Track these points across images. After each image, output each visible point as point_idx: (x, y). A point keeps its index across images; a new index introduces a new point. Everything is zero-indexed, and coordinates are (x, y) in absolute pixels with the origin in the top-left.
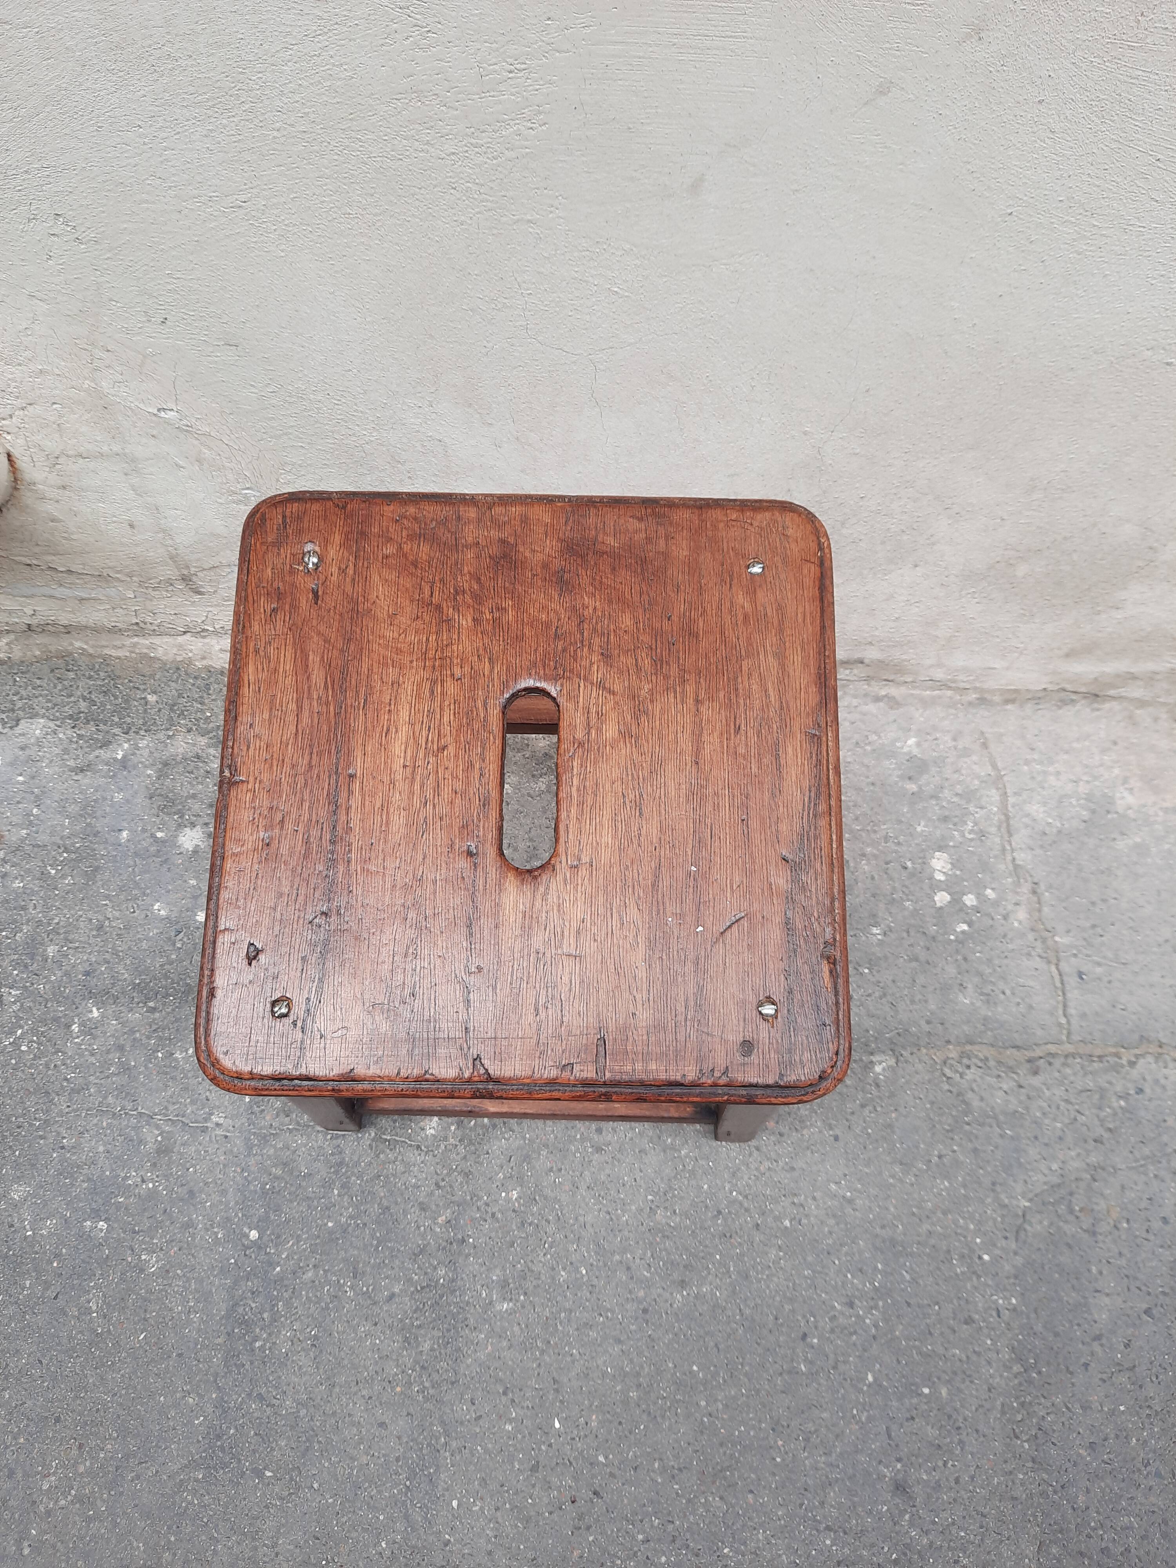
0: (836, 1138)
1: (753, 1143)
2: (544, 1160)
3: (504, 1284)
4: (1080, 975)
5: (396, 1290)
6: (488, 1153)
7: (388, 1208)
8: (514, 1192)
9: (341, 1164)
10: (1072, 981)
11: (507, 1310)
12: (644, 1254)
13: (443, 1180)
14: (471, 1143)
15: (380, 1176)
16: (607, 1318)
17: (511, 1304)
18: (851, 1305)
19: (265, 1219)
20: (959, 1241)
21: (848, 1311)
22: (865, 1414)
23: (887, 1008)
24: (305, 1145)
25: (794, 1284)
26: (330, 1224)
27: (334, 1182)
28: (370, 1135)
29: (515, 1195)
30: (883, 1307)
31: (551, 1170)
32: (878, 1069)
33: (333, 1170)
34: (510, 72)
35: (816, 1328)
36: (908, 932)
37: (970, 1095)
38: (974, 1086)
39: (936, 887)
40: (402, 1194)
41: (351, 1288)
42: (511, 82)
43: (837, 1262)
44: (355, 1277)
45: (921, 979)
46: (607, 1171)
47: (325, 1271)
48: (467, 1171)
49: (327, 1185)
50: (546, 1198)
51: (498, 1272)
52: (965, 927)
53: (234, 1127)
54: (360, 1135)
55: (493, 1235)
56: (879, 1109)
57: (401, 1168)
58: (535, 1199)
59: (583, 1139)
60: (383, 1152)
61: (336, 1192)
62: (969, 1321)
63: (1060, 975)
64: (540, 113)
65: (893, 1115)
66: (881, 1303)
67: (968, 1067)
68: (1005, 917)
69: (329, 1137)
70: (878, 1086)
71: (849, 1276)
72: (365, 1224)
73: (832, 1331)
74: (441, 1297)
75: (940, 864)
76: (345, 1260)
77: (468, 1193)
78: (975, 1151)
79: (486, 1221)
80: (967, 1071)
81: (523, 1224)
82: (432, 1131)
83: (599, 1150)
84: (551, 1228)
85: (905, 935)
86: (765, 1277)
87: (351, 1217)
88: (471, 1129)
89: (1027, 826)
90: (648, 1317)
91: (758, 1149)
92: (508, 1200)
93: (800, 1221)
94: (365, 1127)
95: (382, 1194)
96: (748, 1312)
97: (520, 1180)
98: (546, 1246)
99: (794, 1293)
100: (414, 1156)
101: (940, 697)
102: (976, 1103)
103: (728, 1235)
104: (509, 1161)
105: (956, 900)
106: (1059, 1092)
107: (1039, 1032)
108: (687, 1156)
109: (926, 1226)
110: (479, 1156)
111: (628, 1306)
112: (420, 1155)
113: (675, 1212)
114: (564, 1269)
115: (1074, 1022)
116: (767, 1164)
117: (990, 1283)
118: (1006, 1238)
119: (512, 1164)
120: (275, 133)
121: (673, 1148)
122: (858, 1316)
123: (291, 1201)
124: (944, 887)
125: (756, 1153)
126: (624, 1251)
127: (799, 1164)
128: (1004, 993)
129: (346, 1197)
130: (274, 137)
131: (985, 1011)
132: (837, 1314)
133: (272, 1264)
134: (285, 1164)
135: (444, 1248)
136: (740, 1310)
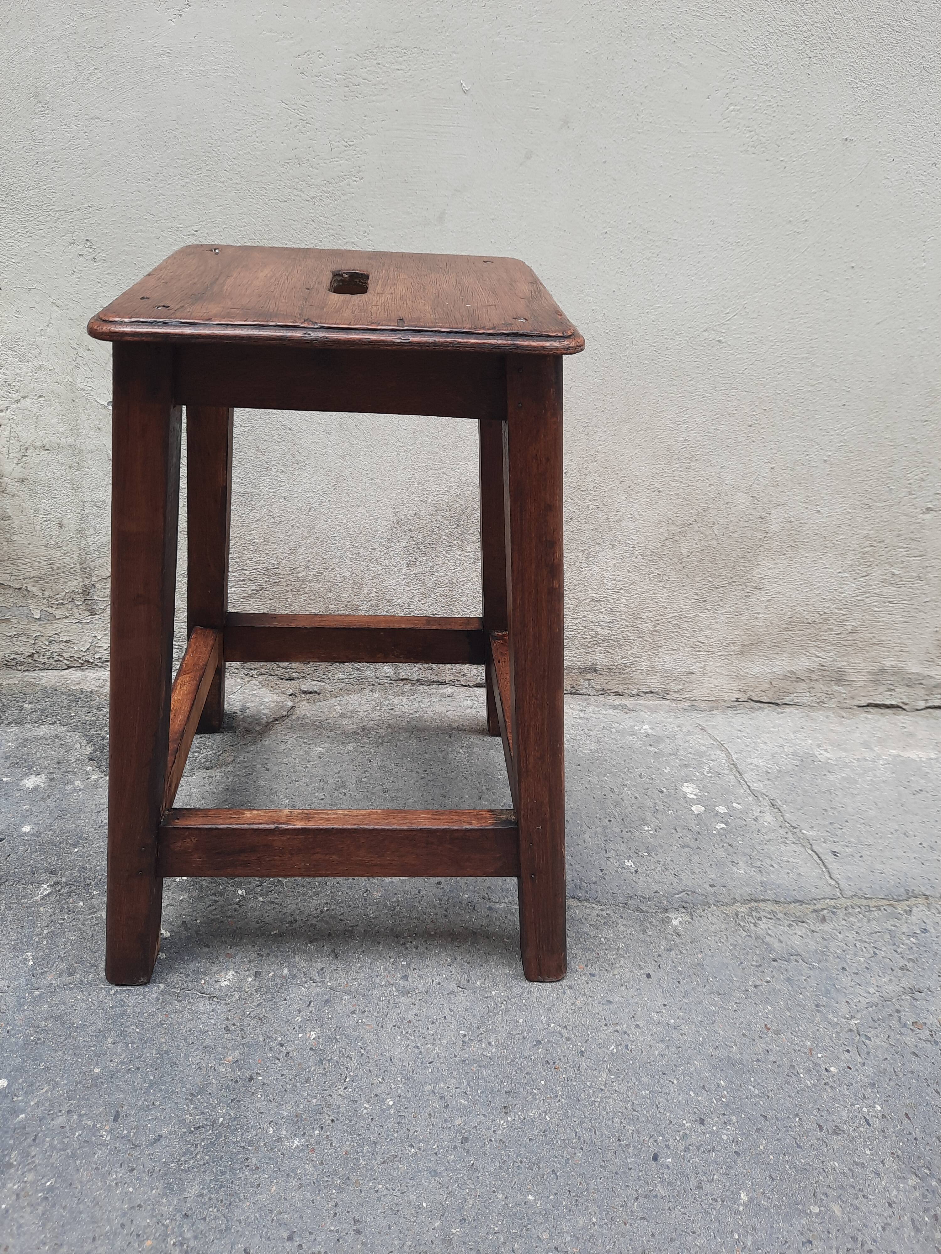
0: (649, 976)
1: (564, 983)
2: (345, 1004)
3: (297, 1118)
4: (835, 853)
5: (164, 1132)
6: (285, 999)
7: (167, 1052)
8: (312, 1033)
9: (122, 1015)
10: (829, 858)
11: (298, 1147)
12: (460, 1083)
13: (234, 1025)
14: (268, 991)
15: (163, 1024)
16: (420, 1148)
17: (303, 1140)
18: (702, 1122)
19: (21, 1069)
20: (800, 1056)
21: (699, 1128)
22: (750, 1238)
23: (671, 877)
24: (83, 1000)
25: (633, 1105)
26: (97, 1070)
27: (109, 1031)
28: (158, 987)
29: (313, 1035)
30: (738, 1122)
31: (354, 1012)
32: (675, 922)
33: (110, 1021)
34: (346, 146)
35: (667, 1146)
36: (676, 829)
37: (768, 939)
38: (770, 932)
39: (691, 802)
40: (185, 1039)
41: (110, 1132)
42: (346, 153)
43: (675, 1082)
44: (115, 1120)
45: (696, 859)
46: (415, 1011)
47: (80, 1115)
48: (261, 1016)
49: (102, 1034)
50: (347, 1037)
51: (289, 1106)
52: (723, 825)
53: (8, 987)
54: (147, 990)
55: (286, 1072)
56: (684, 952)
57: (186, 1016)
58: (335, 1038)
59: (388, 985)
60: (171, 1004)
61: (110, 1040)
62: (837, 1131)
63: (817, 854)
64: (360, 171)
65: (700, 956)
66: (734, 1118)
67: (759, 919)
68: (756, 820)
69: (113, 992)
70: (678, 935)
71: (692, 1093)
72: (138, 1069)
73: (687, 1149)
74: (219, 1136)
75: (689, 789)
76: (108, 1104)
77: (261, 1036)
78: (788, 980)
79: (279, 1059)
80: (760, 922)
81: (321, 1061)
82: (227, 983)
83: (405, 993)
84: (352, 1064)
85: (673, 831)
86: (598, 1100)
87: (122, 1063)
88: (269, 980)
89: (752, 770)
90: (468, 1145)
91: (570, 987)
92: (304, 1040)
93: (627, 1046)
94: (155, 982)
95: (163, 1040)
96: (584, 1134)
97: (320, 1022)
98: (347, 1080)
99: (634, 1113)
100: (203, 1006)
101: (661, 705)
102: (776, 945)
103: (551, 1062)
104: (308, 1006)
105: (710, 809)
106: (851, 935)
107: (814, 890)
108: (499, 995)
109: (761, 1046)
110: (276, 1003)
111: (445, 1136)
112: (211, 1004)
113: (490, 1044)
114: (368, 1102)
115: (843, 883)
116: (581, 999)
117: (846, 1092)
118: (848, 1051)
119: (311, 1009)
120: (221, 185)
121: (482, 989)
122: (712, 1133)
123: (56, 1051)
124: (696, 802)
125: (569, 991)
126: (437, 1081)
127: (616, 998)
128: (772, 866)
129: (121, 1044)
130: (221, 187)
131: (759, 878)
132: (687, 1132)
133: (15, 1112)
134: (57, 1018)
135: (228, 1087)
136: (576, 1133)
